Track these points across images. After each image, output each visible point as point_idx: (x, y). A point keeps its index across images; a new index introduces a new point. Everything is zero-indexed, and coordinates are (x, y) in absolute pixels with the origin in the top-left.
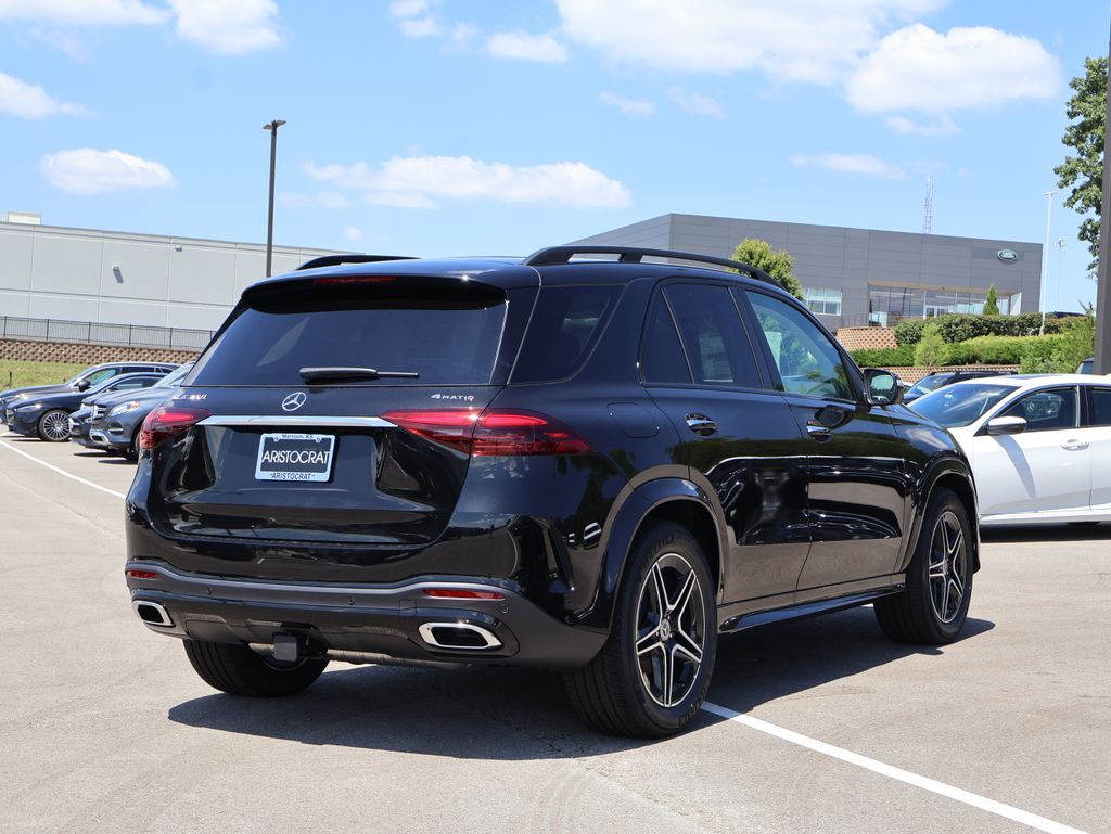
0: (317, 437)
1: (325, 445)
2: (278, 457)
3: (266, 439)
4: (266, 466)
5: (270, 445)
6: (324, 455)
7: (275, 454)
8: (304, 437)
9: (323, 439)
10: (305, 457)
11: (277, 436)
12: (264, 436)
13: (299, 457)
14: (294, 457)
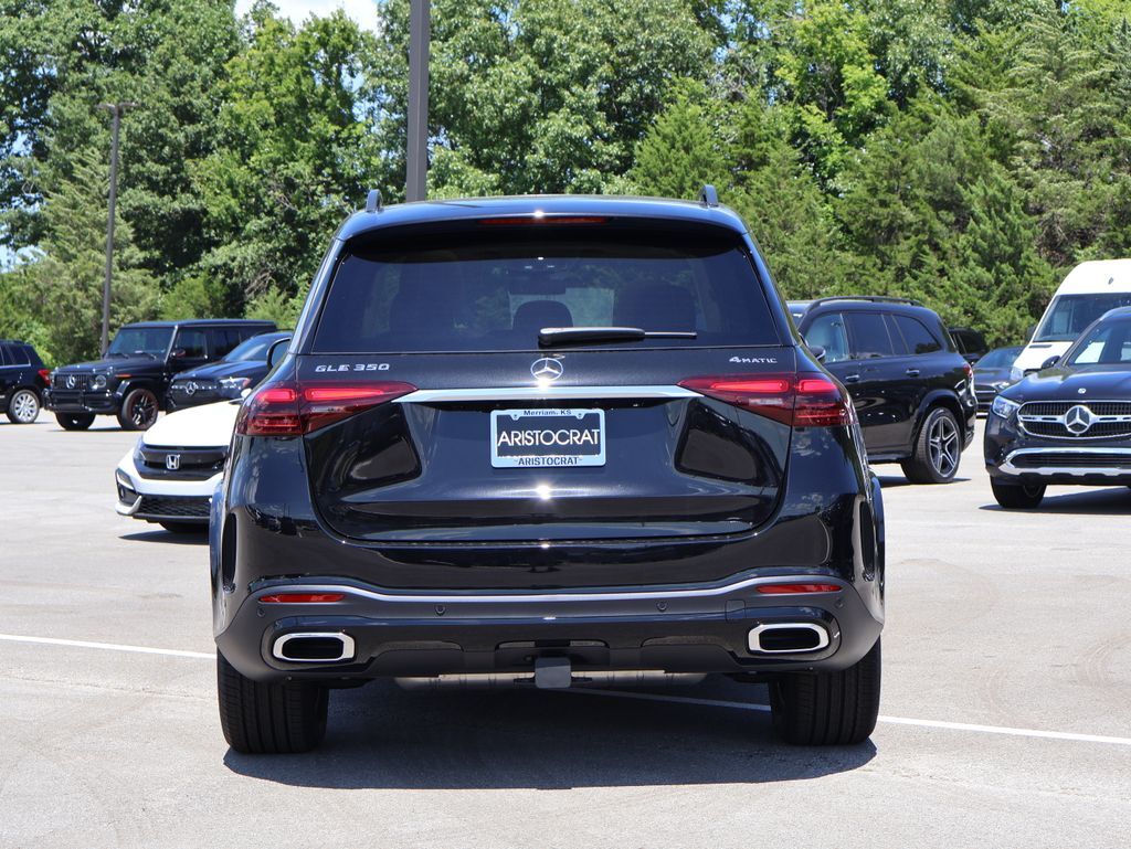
0: (579, 413)
1: (591, 422)
2: (522, 438)
3: (499, 417)
4: (504, 450)
5: (505, 424)
6: (592, 434)
7: (516, 436)
8: (558, 412)
9: (587, 415)
10: (563, 437)
11: (516, 413)
12: (495, 414)
13: (555, 437)
14: (548, 438)
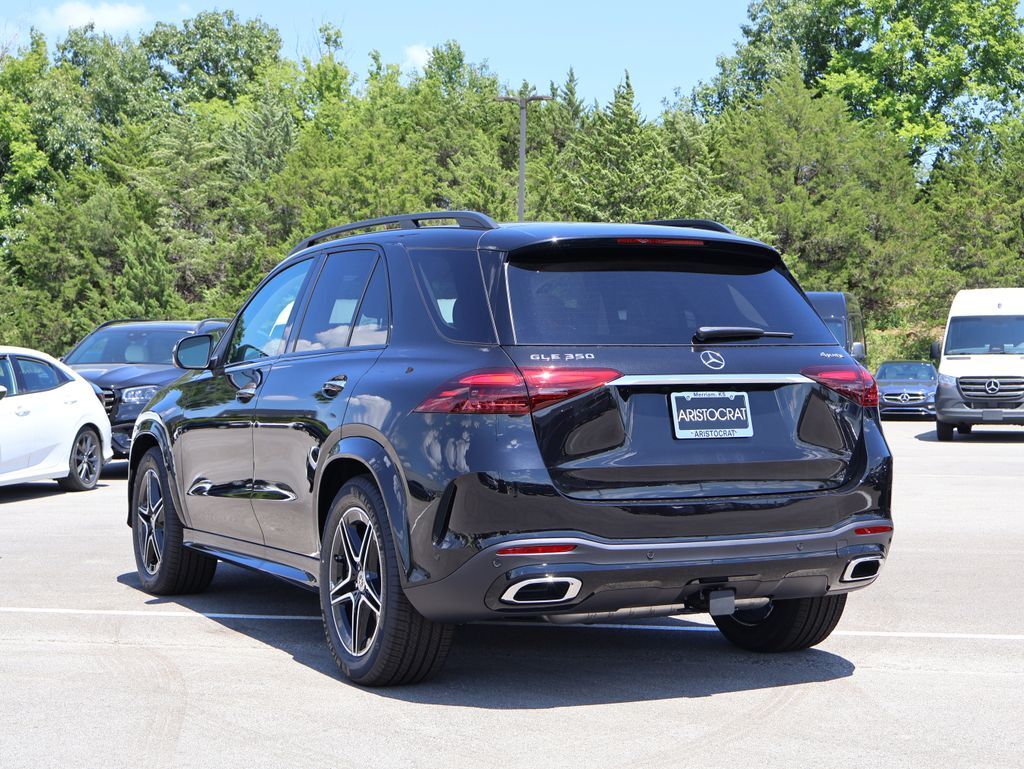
0: (730, 395)
1: (739, 402)
2: (694, 415)
3: (677, 398)
4: (684, 425)
5: (683, 404)
6: (741, 411)
7: (690, 413)
8: (716, 394)
9: (736, 396)
10: (723, 414)
11: (689, 395)
12: (674, 395)
13: (717, 414)
14: (712, 415)
